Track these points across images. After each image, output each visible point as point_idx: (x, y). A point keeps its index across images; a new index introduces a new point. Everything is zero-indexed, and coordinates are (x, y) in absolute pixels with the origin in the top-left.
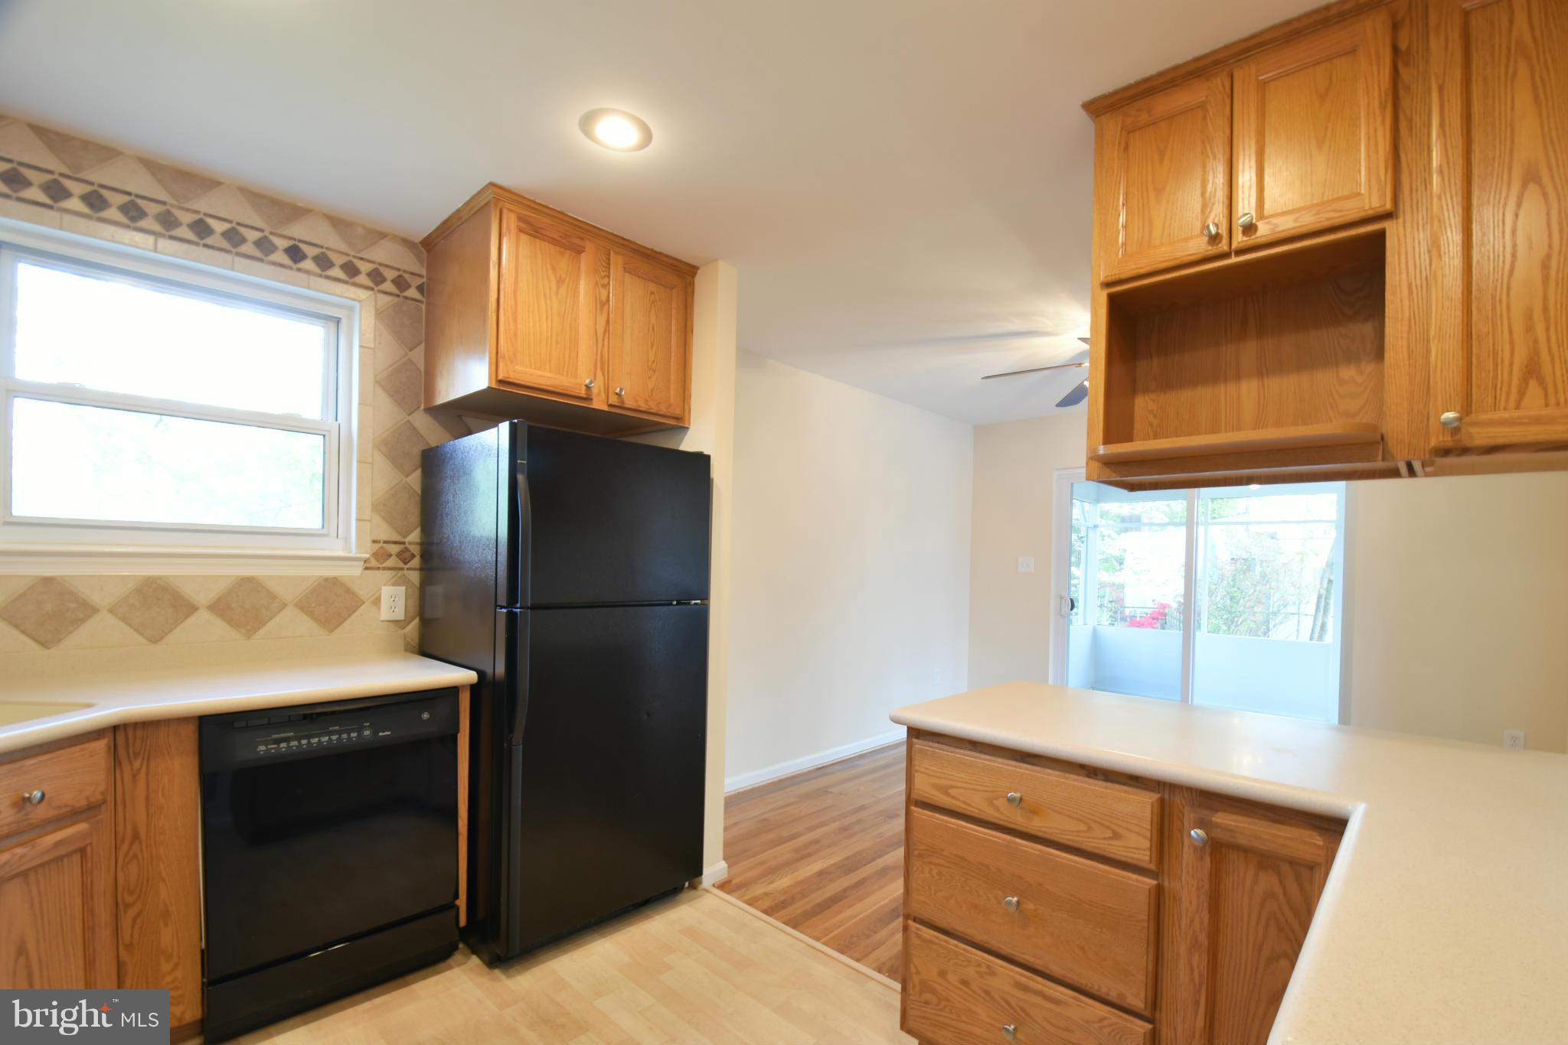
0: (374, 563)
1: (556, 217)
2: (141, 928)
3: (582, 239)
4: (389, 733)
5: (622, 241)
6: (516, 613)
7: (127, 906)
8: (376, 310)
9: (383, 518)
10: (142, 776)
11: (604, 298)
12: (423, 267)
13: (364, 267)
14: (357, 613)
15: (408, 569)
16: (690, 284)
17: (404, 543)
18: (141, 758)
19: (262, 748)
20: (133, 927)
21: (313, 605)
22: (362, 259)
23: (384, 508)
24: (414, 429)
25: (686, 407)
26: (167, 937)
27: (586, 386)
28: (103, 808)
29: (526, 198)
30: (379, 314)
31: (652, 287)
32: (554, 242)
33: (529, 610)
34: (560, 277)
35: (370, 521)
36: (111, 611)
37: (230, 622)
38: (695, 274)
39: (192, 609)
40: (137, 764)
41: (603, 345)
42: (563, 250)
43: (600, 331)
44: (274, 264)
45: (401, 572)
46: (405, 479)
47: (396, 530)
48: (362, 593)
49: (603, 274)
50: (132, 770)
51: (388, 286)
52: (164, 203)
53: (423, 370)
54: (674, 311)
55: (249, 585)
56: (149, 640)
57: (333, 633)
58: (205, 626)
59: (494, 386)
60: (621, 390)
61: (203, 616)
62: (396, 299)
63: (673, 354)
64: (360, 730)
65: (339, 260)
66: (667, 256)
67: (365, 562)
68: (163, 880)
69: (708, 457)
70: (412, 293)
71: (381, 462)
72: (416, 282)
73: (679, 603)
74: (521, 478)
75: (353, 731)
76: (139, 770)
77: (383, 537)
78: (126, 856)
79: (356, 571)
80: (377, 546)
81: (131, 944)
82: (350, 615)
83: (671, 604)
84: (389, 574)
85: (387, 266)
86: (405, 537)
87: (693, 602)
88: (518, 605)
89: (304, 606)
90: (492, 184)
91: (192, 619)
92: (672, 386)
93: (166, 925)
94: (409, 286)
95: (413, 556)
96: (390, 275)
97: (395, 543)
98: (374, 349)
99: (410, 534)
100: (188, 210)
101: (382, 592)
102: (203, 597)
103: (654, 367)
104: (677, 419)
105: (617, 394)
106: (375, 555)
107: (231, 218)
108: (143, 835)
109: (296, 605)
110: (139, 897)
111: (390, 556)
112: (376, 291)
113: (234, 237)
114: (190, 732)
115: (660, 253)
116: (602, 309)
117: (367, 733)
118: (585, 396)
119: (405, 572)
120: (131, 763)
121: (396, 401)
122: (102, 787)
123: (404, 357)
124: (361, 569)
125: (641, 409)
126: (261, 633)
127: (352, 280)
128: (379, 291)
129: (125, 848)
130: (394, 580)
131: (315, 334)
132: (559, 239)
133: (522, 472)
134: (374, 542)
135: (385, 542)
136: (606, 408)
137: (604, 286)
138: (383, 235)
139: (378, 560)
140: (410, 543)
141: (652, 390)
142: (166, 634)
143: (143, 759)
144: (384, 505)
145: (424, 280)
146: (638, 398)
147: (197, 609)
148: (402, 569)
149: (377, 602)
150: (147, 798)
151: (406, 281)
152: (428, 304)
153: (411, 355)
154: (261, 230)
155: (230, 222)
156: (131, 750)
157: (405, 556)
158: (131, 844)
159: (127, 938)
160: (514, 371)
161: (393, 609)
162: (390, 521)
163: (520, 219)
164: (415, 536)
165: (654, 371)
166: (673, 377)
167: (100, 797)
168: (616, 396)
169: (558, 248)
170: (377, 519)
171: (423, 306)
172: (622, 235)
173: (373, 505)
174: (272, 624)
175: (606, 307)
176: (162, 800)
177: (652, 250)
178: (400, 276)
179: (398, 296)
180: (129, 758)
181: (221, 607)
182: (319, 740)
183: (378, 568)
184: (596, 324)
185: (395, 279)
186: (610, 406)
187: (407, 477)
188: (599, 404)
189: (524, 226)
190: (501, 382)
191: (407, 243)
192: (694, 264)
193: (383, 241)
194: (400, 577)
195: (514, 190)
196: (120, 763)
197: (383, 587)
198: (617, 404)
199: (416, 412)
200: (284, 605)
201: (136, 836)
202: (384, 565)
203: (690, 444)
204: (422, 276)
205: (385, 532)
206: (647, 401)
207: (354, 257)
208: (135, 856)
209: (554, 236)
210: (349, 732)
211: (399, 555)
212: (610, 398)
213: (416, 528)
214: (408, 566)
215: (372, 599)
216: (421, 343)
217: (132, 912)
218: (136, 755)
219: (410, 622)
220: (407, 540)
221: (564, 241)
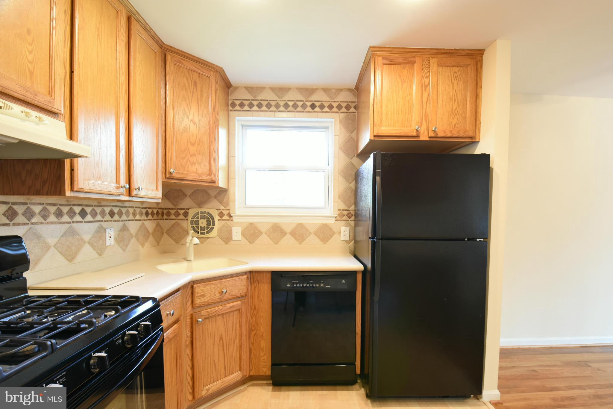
0: (339, 218)
1: (401, 51)
2: (256, 339)
3: (414, 57)
4: (330, 287)
5: (437, 51)
6: (375, 241)
7: (253, 330)
8: (339, 120)
9: (342, 201)
10: (257, 289)
11: (427, 84)
12: (356, 98)
13: (335, 105)
14: (333, 237)
15: (350, 220)
16: (480, 61)
17: (349, 210)
18: (256, 283)
19: (289, 285)
20: (254, 338)
21: (319, 234)
22: (334, 102)
23: (342, 197)
24: (353, 165)
25: (477, 130)
26: (262, 344)
27: (416, 130)
28: (246, 297)
29: (386, 48)
30: (341, 122)
31: (455, 69)
32: (400, 64)
33: (381, 240)
34: (403, 80)
35: (338, 202)
36: (265, 234)
37: (295, 238)
38: (483, 54)
39: (285, 234)
40: (256, 284)
41: (426, 107)
42: (404, 66)
43: (425, 100)
44: (307, 112)
45: (348, 222)
46: (349, 185)
47: (346, 205)
48: (335, 230)
49: (426, 71)
50: (254, 286)
51: (344, 110)
52: (276, 100)
53: (356, 141)
54: (469, 78)
55: (300, 225)
56: (275, 243)
57: (326, 244)
58: (288, 240)
59: (372, 139)
60: (435, 128)
61: (288, 236)
62: (347, 114)
63: (468, 103)
64: (320, 284)
65: (326, 104)
66: (463, 50)
67: (336, 218)
68: (262, 324)
69: (488, 156)
70: (352, 110)
71: (341, 179)
72: (353, 105)
73: (469, 240)
74: (378, 178)
75: (317, 284)
76: (256, 287)
77: (342, 208)
78: (252, 314)
79: (332, 221)
80: (340, 212)
81: (253, 343)
82: (331, 238)
83: (464, 240)
84: (344, 222)
85: (343, 102)
86: (349, 208)
87: (478, 240)
88: (376, 238)
89: (316, 234)
90: (370, 47)
91: (285, 237)
92: (468, 121)
93: (262, 340)
94: (351, 107)
95: (352, 215)
96: (344, 105)
97: (346, 210)
98: (339, 136)
99: (351, 207)
100: (282, 101)
101: (342, 229)
102: (288, 230)
103: (456, 112)
104: (471, 138)
105: (433, 131)
106: (339, 215)
107: (294, 100)
108: (257, 308)
109: (314, 233)
110: (255, 329)
111: (344, 215)
112: (339, 112)
113: (295, 106)
114: (269, 276)
115: (459, 50)
116: (425, 89)
117: (322, 285)
118: (415, 135)
119: (350, 222)
120: (254, 284)
121: (346, 155)
122: (245, 291)
123: (349, 136)
124: (334, 220)
125: (448, 136)
126: (304, 243)
127: (331, 111)
128: (340, 113)
129: (252, 311)
130: (345, 225)
131: (321, 135)
132: (402, 61)
133: (379, 176)
134: (339, 210)
135: (342, 210)
136: (427, 139)
137: (427, 77)
138: (341, 90)
139: (340, 217)
140: (351, 210)
141: (455, 125)
142: (279, 241)
143: (257, 283)
144: (342, 196)
145: (357, 103)
146: (446, 131)
147: (287, 234)
148: (348, 221)
149: (340, 233)
150: (258, 296)
151: (350, 105)
152: (358, 113)
153: (352, 135)
154: (303, 101)
155: (294, 101)
156: (254, 280)
157: (349, 216)
158: (254, 310)
159: (252, 341)
160: (381, 130)
161: (345, 236)
162: (344, 202)
163: (383, 58)
164: (353, 208)
165: (456, 114)
166: (468, 116)
167: (244, 294)
168: (433, 132)
169: (402, 66)
170: (339, 201)
171: (356, 114)
172: (436, 48)
173: (338, 196)
174: (307, 240)
175: (428, 87)
176: (262, 298)
177: (455, 50)
178: (348, 104)
179: (347, 112)
180: (254, 282)
181: (293, 233)
182: (306, 285)
183: (340, 220)
184: (422, 98)
185: (346, 106)
186: (430, 137)
187: (350, 184)
188: (424, 138)
189: (385, 61)
190: (375, 136)
191: (350, 90)
192: (484, 49)
193: (341, 93)
194: (348, 224)
195: (380, 46)
196: (251, 284)
197: (342, 228)
198: (434, 136)
199: (353, 158)
200: (311, 233)
201: (255, 308)
202: (342, 219)
203: (479, 150)
204: (356, 102)
205: (343, 206)
206: (451, 131)
207: (332, 102)
208: (255, 315)
209: (400, 61)
210: (316, 284)
211: (347, 215)
212: (430, 133)
213: (353, 204)
214: (350, 219)
215: (338, 232)
216: (355, 129)
217: (254, 332)
218: (255, 281)
219: (351, 242)
220: (350, 209)
221: (405, 61)
